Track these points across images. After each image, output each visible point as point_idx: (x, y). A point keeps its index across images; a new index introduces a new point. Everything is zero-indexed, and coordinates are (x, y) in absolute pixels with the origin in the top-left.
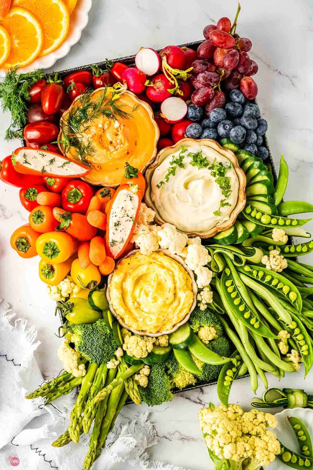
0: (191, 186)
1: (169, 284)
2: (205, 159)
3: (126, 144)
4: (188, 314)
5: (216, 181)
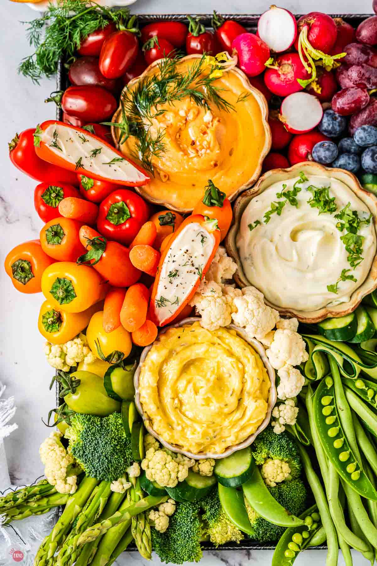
0: (302, 237)
1: (234, 383)
2: (333, 200)
3: (216, 151)
4: (253, 434)
5: (341, 237)
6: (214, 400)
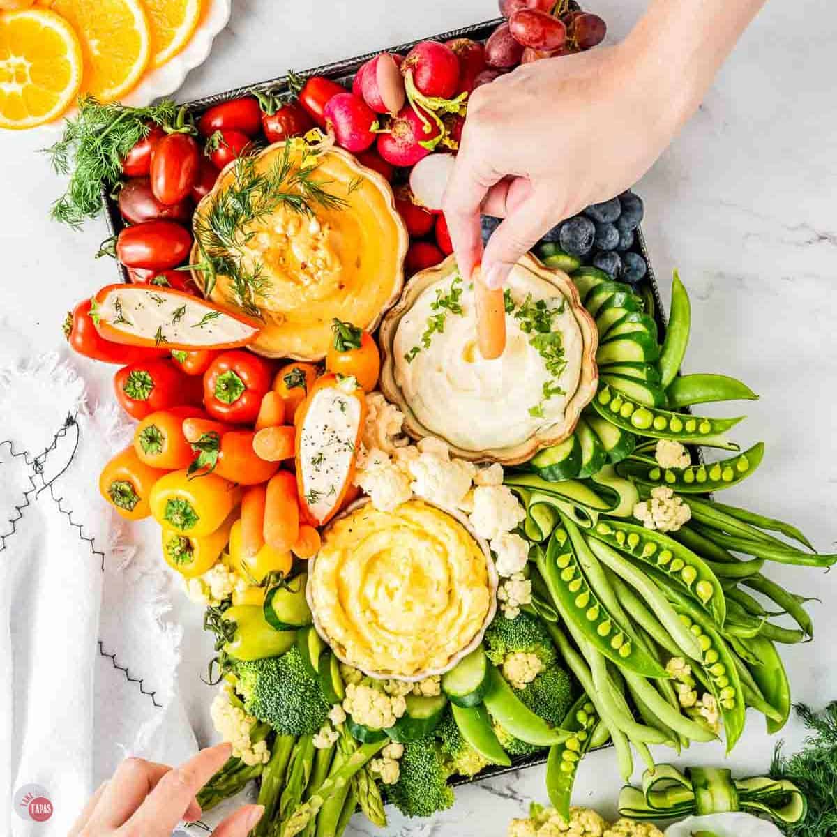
3: (337, 269)
4: (478, 632)
5: (531, 342)
6: (416, 602)
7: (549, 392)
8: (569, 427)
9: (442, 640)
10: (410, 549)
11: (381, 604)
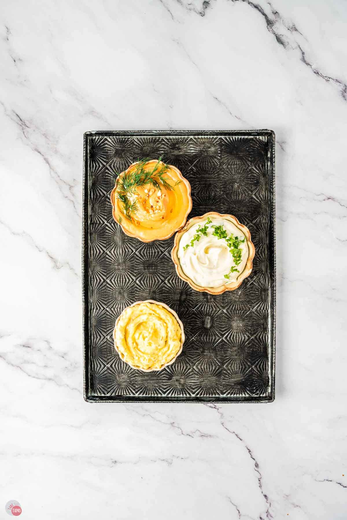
0: (211, 251)
1: (163, 334)
2: (225, 232)
3: (164, 211)
4: (174, 357)
5: (230, 251)
6: (153, 343)
7: (233, 270)
8: (238, 285)
9: (160, 358)
10: (154, 324)
11: (140, 341)
